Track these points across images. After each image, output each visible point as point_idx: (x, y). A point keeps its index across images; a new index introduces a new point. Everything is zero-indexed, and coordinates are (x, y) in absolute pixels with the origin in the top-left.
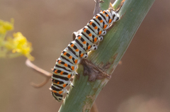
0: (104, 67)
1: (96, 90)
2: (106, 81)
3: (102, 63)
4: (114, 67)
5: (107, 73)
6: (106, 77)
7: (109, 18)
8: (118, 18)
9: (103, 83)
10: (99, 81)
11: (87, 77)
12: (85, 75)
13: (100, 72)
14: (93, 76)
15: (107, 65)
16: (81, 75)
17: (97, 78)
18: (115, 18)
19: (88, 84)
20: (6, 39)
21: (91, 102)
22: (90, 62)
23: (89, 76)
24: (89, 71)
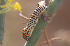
0: (49, 16)
1: (46, 24)
2: (50, 21)
3: (49, 14)
4: (53, 16)
5: (50, 18)
6: (50, 19)
7: (43, 9)
8: (46, 8)
9: (49, 22)
10: (47, 21)
11: (43, 19)
12: (42, 19)
13: (48, 18)
14: (45, 19)
15: (50, 15)
16: (41, 19)
17: (46, 20)
18: (45, 8)
19: (43, 22)
20: (12, 4)
21: (44, 29)
22: (44, 14)
23: (44, 19)
24: (44, 17)
